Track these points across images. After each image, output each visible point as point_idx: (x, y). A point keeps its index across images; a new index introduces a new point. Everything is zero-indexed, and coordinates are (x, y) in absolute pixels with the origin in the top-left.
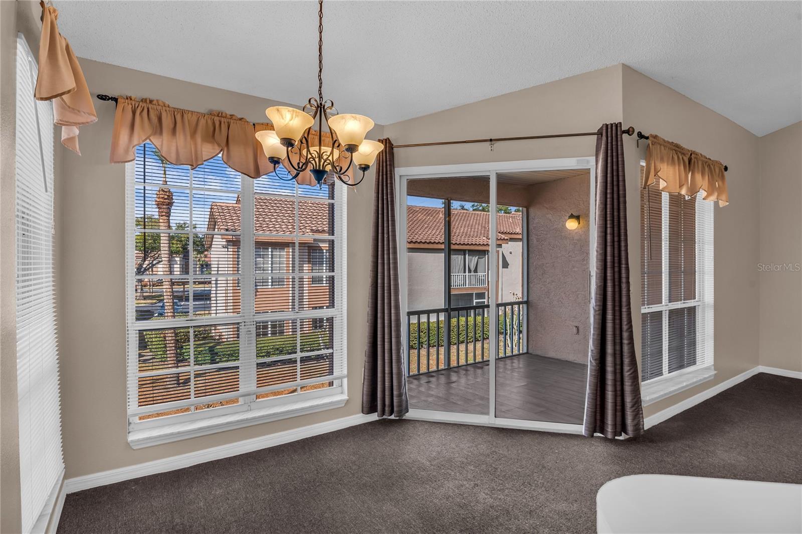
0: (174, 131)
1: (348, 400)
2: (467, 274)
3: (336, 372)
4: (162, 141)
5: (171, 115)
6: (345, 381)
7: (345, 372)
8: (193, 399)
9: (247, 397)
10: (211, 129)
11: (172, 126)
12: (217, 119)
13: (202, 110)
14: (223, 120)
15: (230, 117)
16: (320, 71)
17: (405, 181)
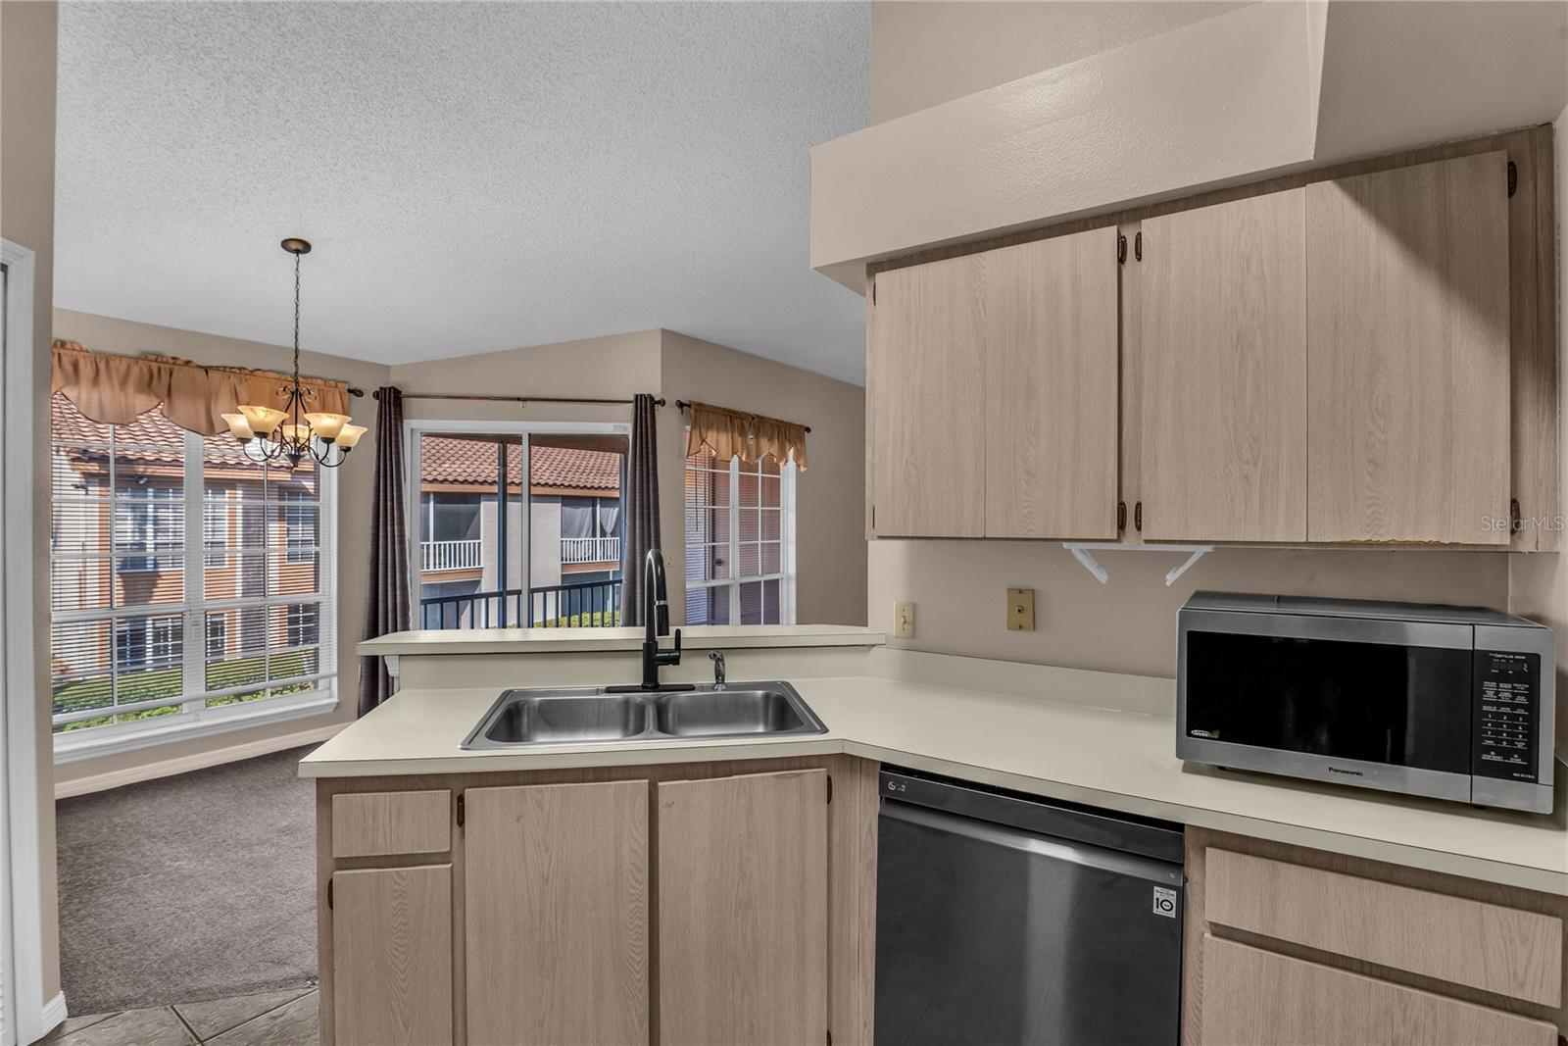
0: (96, 381)
1: (338, 704)
2: (598, 538)
3: (322, 671)
4: (79, 393)
5: (91, 362)
6: (335, 680)
7: (335, 669)
8: (116, 706)
9: (194, 703)
10: (147, 376)
11: (92, 375)
12: (155, 366)
13: (131, 351)
14: (162, 365)
15: (171, 361)
16: (296, 357)
17: (418, 435)
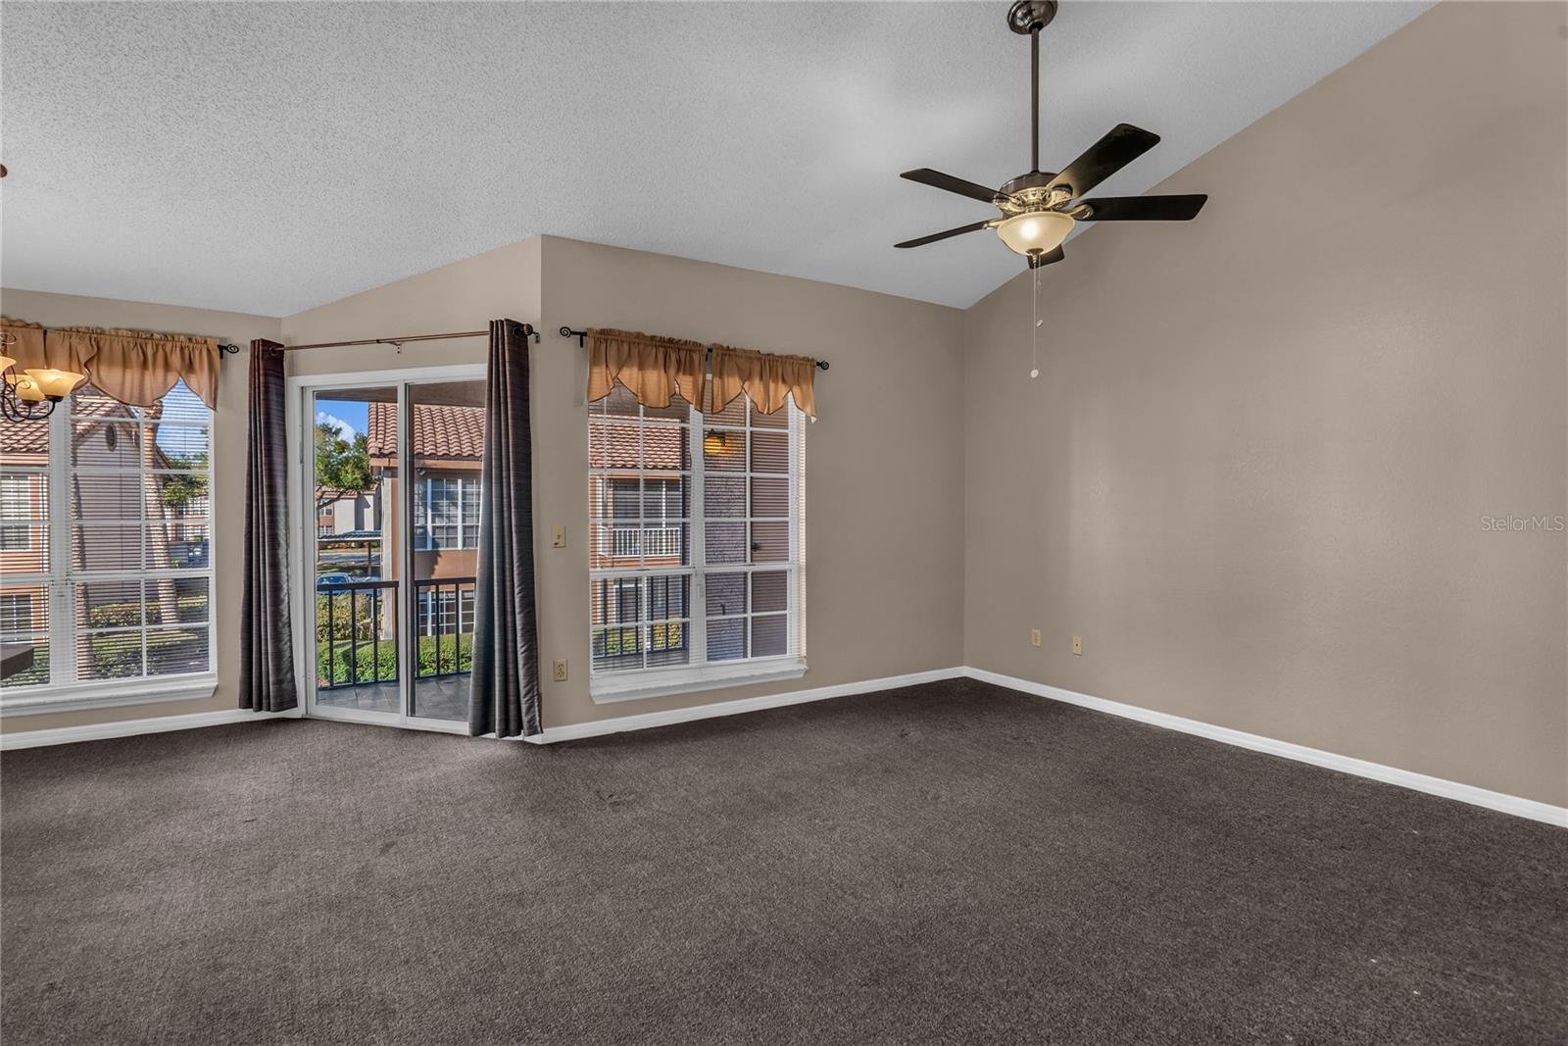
1: (216, 689)
17: (309, 395)
